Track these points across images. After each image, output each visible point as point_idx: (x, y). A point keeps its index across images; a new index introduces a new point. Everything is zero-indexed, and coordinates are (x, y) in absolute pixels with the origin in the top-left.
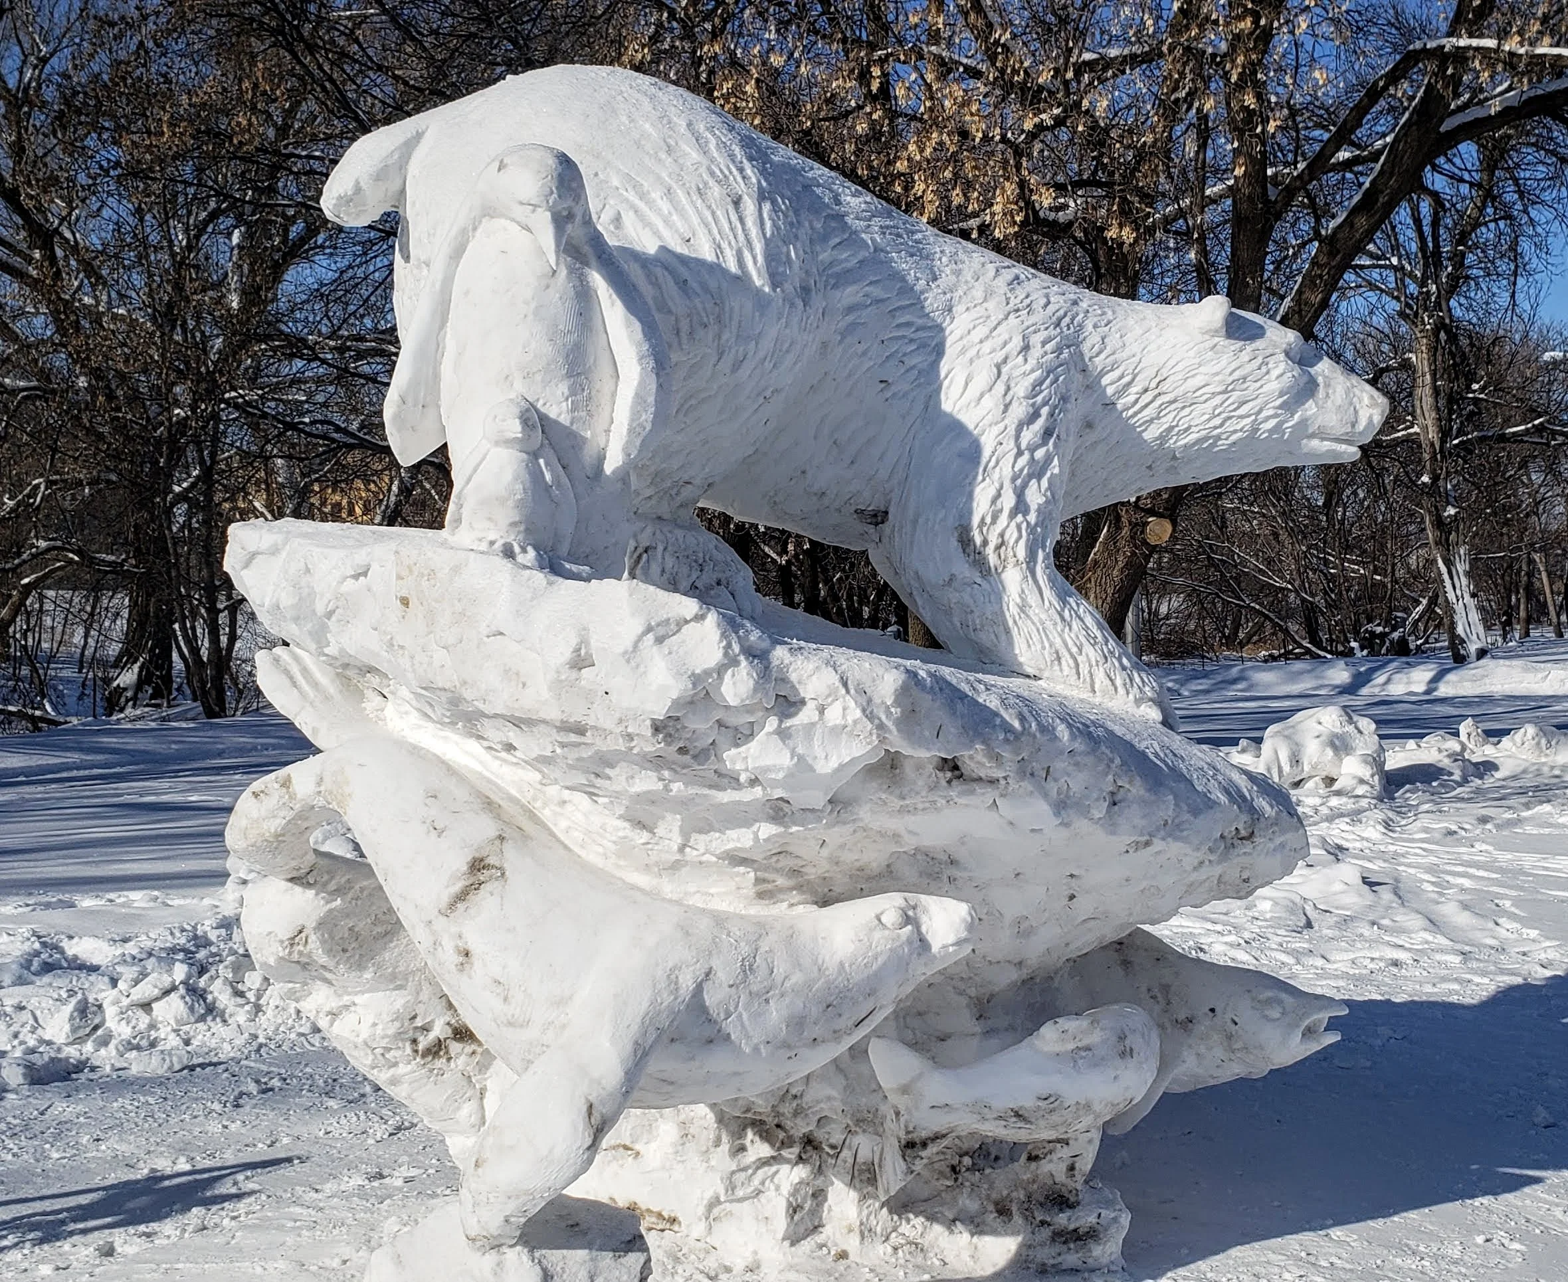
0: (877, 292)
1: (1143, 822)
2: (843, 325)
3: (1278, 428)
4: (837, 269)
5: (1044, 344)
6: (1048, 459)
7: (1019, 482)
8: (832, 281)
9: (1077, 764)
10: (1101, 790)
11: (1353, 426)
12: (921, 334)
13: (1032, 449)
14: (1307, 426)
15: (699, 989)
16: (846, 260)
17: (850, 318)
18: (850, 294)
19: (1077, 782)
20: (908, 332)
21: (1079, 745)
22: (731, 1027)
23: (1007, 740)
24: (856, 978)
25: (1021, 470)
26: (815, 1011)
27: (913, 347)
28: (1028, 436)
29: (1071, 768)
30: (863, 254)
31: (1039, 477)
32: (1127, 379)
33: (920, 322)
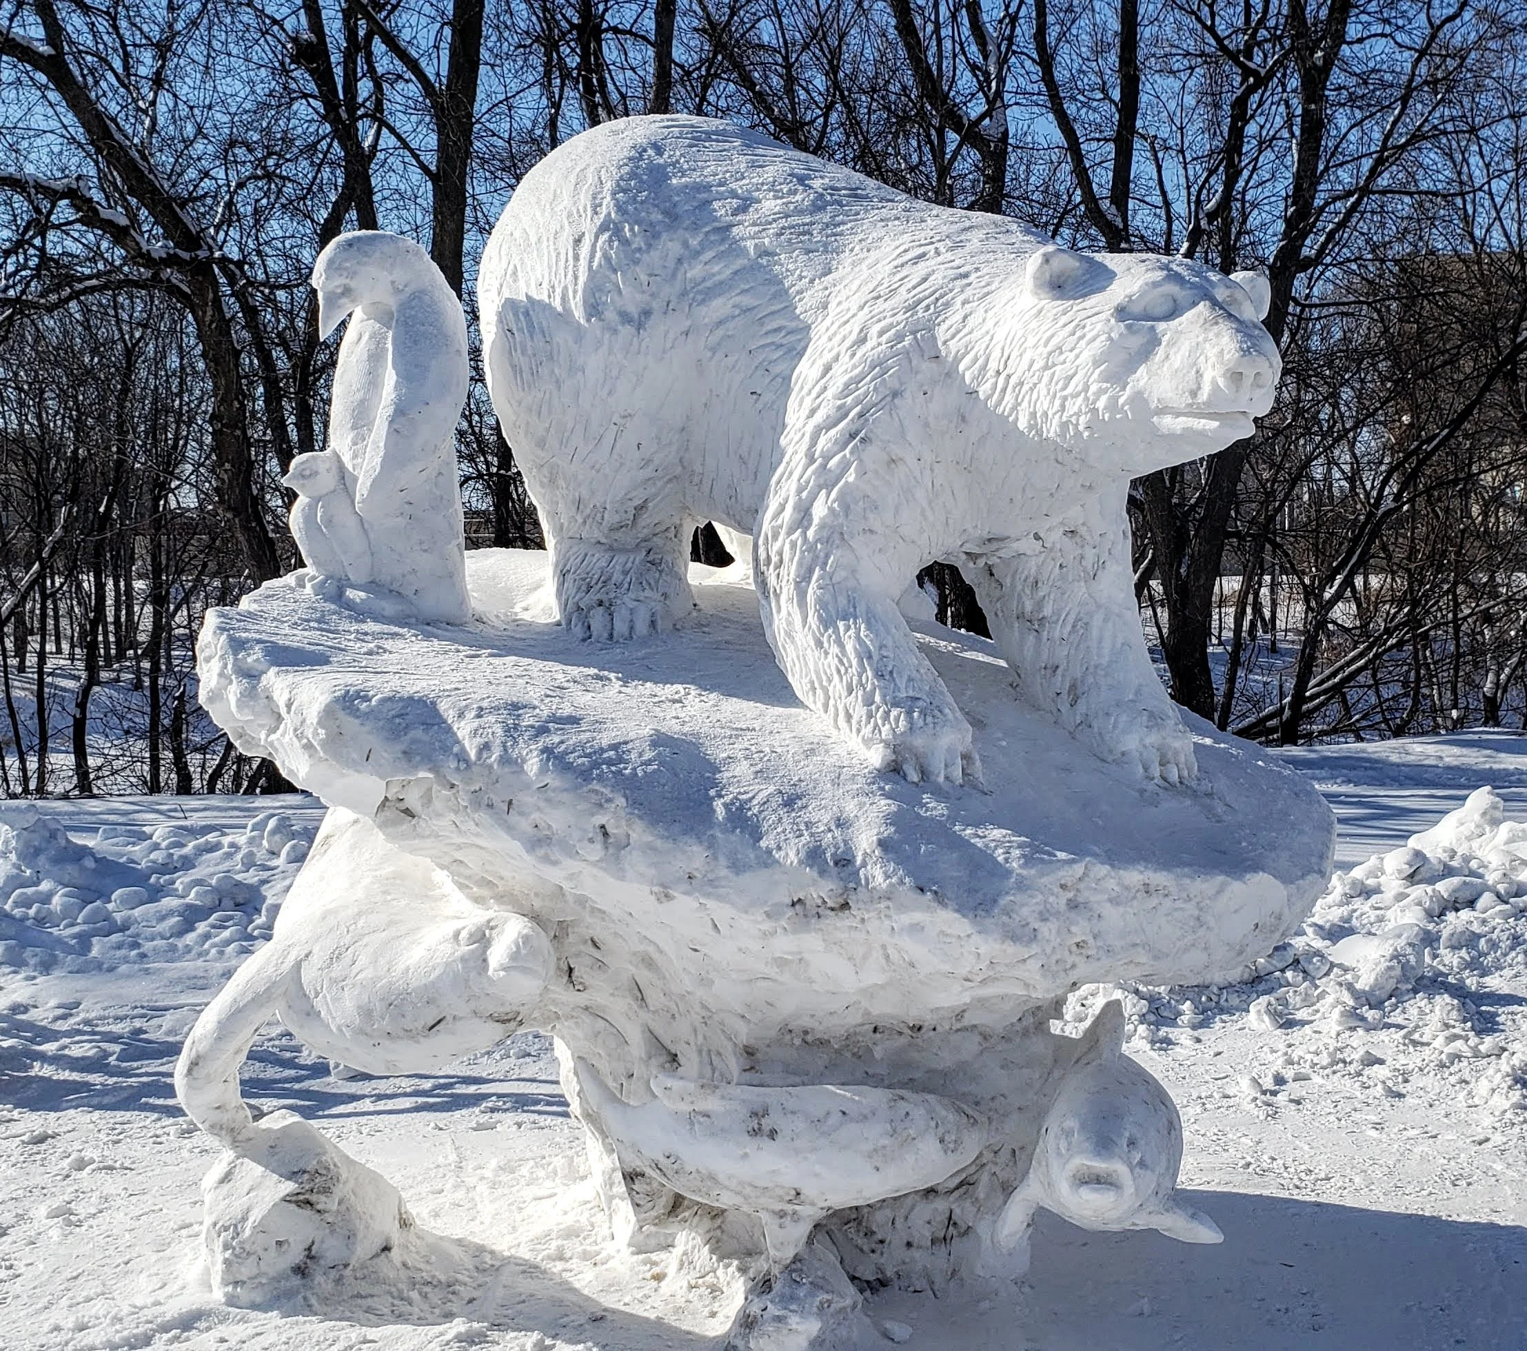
0: (746, 300)
1: (652, 871)
2: (714, 339)
3: (1113, 405)
4: (709, 284)
5: (881, 334)
6: (845, 467)
7: (804, 495)
8: (699, 297)
9: (548, 800)
10: (585, 831)
11: (1194, 394)
12: (791, 338)
13: (827, 458)
14: (1145, 402)
15: (298, 965)
16: (719, 273)
17: (720, 332)
18: (719, 307)
19: (557, 819)
20: (777, 338)
21: (553, 780)
22: (318, 1003)
23: (458, 769)
24: (414, 984)
25: (808, 482)
26: (379, 1007)
27: (780, 353)
28: (823, 442)
29: (542, 804)
30: (740, 263)
31: (830, 487)
32: (980, 362)
33: (794, 324)
